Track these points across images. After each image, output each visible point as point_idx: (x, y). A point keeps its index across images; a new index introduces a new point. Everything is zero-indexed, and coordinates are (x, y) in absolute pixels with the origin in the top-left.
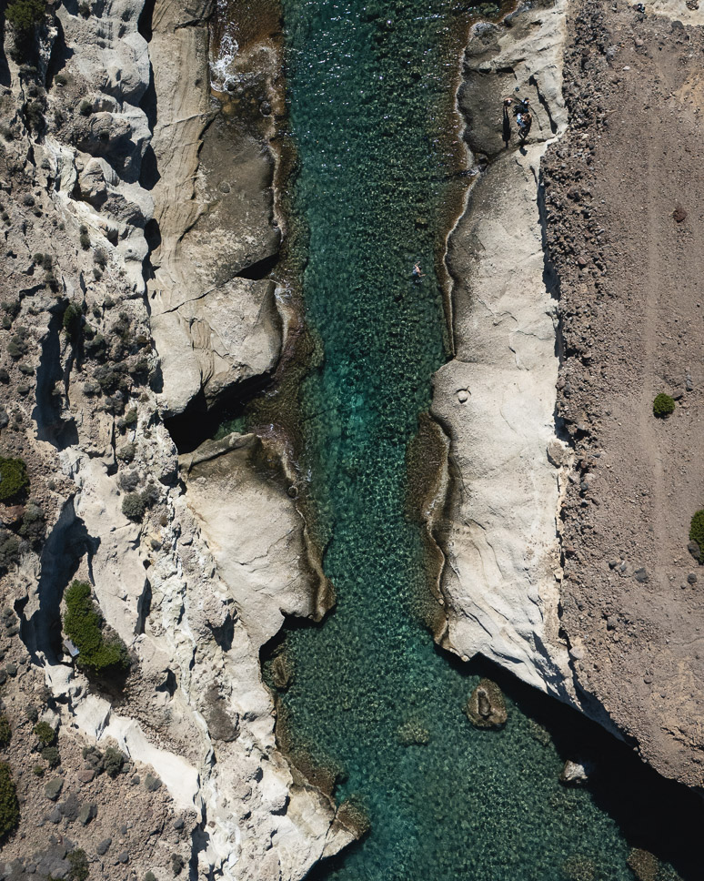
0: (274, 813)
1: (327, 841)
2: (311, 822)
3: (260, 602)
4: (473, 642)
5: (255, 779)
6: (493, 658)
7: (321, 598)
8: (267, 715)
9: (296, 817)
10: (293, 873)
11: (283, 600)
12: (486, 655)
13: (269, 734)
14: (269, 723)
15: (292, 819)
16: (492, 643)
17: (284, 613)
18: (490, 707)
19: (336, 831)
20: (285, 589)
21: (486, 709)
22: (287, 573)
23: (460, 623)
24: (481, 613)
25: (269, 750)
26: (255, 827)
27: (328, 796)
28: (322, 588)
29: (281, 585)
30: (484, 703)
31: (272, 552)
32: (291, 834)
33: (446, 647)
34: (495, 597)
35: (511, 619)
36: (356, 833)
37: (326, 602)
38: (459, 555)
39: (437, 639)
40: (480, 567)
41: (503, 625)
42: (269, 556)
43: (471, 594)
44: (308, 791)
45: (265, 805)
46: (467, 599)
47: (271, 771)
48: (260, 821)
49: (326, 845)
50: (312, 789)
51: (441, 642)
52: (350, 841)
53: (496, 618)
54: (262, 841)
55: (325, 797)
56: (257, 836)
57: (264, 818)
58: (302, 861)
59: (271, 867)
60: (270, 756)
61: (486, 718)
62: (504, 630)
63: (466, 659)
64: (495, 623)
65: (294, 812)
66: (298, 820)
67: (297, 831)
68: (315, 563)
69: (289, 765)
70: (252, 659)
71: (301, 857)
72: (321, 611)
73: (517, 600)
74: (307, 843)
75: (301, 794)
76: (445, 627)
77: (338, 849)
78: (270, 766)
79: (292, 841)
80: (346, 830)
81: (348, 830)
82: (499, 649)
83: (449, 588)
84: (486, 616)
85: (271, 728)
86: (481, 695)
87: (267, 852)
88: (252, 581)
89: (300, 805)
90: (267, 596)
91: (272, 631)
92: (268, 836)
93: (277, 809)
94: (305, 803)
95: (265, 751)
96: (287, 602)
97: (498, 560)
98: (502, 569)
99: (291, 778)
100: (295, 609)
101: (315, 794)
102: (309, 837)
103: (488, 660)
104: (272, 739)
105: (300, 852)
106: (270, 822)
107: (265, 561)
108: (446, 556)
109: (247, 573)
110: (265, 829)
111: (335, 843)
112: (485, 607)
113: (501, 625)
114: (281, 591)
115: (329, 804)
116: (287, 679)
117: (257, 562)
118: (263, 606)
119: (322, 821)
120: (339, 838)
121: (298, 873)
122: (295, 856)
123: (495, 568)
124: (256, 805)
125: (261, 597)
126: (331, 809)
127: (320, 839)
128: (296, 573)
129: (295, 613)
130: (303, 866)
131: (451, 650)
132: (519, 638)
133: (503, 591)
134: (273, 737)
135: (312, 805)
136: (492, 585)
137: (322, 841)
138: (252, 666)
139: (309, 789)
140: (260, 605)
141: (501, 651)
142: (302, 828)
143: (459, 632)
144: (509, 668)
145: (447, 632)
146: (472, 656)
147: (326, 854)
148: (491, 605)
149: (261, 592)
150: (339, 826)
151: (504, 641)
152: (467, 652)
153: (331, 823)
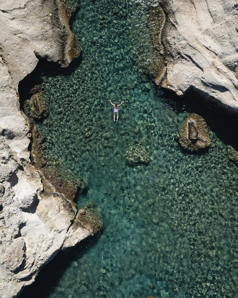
0: (24, 210)
1: (67, 235)
2: (55, 220)
3: (18, 44)
4: (187, 77)
5: (8, 181)
6: (203, 89)
7: (68, 48)
8: (23, 135)
9: (43, 215)
10: (37, 258)
11: (37, 45)
12: (197, 87)
13: (24, 151)
14: (26, 142)
15: (40, 216)
16: (203, 76)
17: (38, 56)
18: (198, 133)
19: (76, 228)
20: (40, 37)
21: (194, 134)
22: (41, 25)
23: (176, 66)
24: (194, 51)
25: (24, 162)
26: (6, 219)
27: (70, 201)
28: (69, 41)
29: (36, 33)
30: (193, 130)
31: (29, 7)
32: (38, 227)
33: (164, 85)
34: (207, 38)
35: (220, 53)
36: (91, 231)
37: (72, 52)
38: (177, 9)
39: (157, 81)
40: (194, 17)
41: (213, 60)
42: (26, 9)
43: (186, 37)
44: (55, 197)
45: (16, 202)
46: (183, 42)
47: (26, 180)
48: (10, 215)
49: (66, 238)
50: (58, 195)
51: (161, 83)
52: (86, 236)
53: (206, 53)
54: (10, 230)
55: (68, 202)
56: (7, 226)
57: (14, 212)
58: (45, 249)
59: (16, 251)
60: (25, 168)
61: (194, 141)
62: (213, 64)
63: (180, 93)
64: (206, 58)
65: (41, 210)
66: (45, 217)
67: (43, 225)
68: (64, 21)
69: (41, 176)
70: (12, 90)
71: (45, 246)
72: (68, 59)
73: (226, 36)
74: (51, 235)
75: (49, 198)
76: (164, 72)
77: (76, 241)
78: (25, 176)
79: (38, 233)
80: (83, 227)
81: (85, 228)
82: (208, 80)
83: (169, 38)
84: (198, 54)
85: (27, 146)
86: (191, 125)
87: (14, 240)
88: (12, 26)
89: (46, 206)
90: (25, 40)
91: (28, 69)
92: (16, 227)
93: (26, 206)
94: (51, 205)
95: (19, 162)
96: (40, 47)
97: (210, 7)
98: (213, 14)
99: (42, 186)
100: (48, 53)
101: (60, 199)
102: (53, 231)
103: (199, 92)
104: (27, 154)
105: (45, 242)
106: (19, 216)
107: (23, 12)
108: (167, 14)
109: (7, 19)
110: (15, 221)
111: (73, 237)
112: (198, 47)
113: (211, 60)
114: (35, 38)
115: (71, 207)
116: (41, 111)
117: (16, 12)
118: (21, 48)
119: (64, 220)
120: (77, 233)
121: (41, 258)
122: (40, 244)
123: (208, 15)
124: (8, 202)
125: (18, 40)
126: (72, 211)
127: (62, 233)
128: (48, 27)
129: (47, 57)
130: (46, 253)
131: (169, 87)
132: (225, 69)
133: (213, 31)
134: (28, 153)
135: (57, 207)
136: (204, 27)
137: (64, 235)
138: (11, 96)
139: (55, 195)
140: (18, 46)
141: (210, 81)
142: (47, 223)
143: (176, 71)
144: (216, 97)
145: (166, 74)
146: (185, 90)
147: (67, 245)
148: (203, 43)
149: (19, 35)
150: (78, 225)
151: (213, 72)
152: (182, 87)
153: (72, 222)
